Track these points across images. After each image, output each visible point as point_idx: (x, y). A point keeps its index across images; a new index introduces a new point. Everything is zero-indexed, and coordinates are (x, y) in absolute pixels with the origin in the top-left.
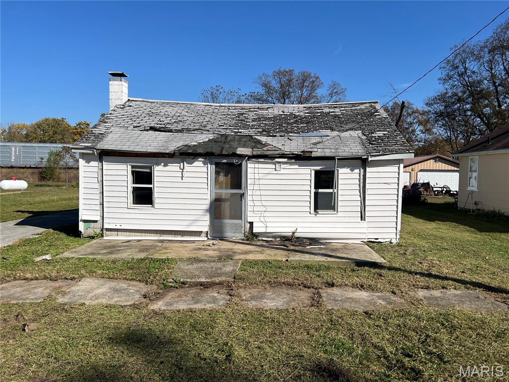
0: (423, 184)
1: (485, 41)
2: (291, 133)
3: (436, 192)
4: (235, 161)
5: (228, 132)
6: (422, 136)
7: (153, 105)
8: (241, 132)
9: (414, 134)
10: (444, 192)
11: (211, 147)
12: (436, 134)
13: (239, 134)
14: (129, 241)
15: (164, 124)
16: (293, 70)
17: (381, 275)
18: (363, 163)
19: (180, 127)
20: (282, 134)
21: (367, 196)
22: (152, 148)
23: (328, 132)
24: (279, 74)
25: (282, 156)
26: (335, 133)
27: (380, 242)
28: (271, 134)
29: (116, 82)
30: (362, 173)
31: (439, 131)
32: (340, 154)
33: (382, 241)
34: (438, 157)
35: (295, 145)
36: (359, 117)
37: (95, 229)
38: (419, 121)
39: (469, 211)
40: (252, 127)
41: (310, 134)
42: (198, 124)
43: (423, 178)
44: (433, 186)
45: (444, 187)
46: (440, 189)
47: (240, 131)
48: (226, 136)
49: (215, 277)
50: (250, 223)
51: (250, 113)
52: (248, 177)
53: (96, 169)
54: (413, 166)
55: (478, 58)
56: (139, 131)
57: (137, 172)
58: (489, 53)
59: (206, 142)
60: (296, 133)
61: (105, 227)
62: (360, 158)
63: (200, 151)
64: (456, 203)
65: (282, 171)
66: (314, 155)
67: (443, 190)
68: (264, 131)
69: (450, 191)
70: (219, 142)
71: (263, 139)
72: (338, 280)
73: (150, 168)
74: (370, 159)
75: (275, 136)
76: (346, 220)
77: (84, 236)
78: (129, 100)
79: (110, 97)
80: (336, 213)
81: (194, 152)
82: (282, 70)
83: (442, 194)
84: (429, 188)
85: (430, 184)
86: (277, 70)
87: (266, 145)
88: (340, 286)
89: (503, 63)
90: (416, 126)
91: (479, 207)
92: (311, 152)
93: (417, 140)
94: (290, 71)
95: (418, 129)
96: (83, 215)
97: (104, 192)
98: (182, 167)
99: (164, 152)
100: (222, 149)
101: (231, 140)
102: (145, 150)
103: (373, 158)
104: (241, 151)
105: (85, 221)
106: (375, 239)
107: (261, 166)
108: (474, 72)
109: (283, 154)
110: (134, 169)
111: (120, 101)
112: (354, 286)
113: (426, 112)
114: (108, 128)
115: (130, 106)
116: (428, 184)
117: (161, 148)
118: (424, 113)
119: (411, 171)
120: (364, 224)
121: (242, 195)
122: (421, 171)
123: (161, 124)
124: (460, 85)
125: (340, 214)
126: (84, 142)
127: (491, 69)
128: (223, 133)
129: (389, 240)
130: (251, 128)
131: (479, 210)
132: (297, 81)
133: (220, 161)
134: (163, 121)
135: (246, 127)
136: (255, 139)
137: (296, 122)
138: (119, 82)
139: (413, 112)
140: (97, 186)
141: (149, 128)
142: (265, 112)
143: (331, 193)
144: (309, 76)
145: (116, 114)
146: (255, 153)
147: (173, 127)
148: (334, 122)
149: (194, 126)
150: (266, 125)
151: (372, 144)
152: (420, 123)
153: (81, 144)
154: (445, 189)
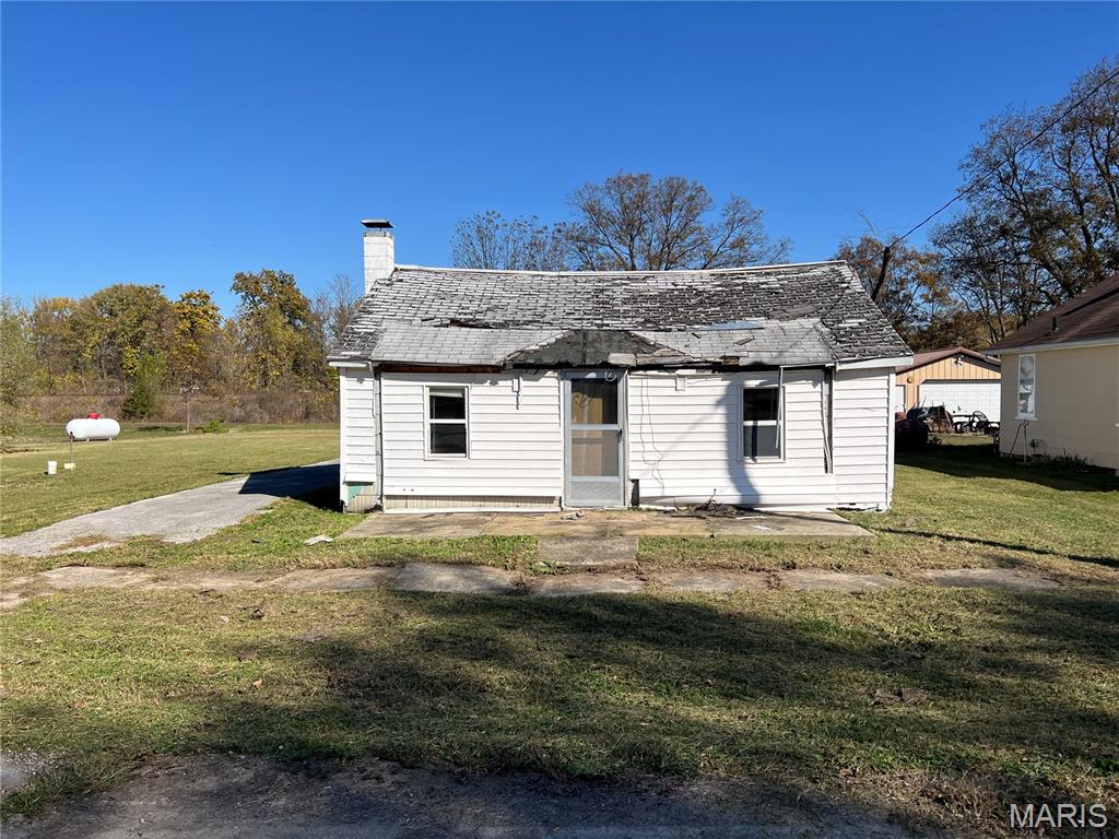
0: (932, 410)
1: (1055, 108)
2: (698, 323)
3: (959, 426)
4: (607, 375)
5: (586, 325)
6: (927, 308)
7: (440, 277)
8: (608, 325)
9: (910, 305)
10: (974, 425)
11: (564, 353)
12: (956, 302)
13: (605, 328)
14: (432, 515)
15: (471, 314)
16: (648, 175)
17: (867, 552)
18: (827, 374)
19: (500, 319)
20: (682, 326)
21: (834, 431)
22: (466, 357)
23: (761, 321)
24: (620, 183)
25: (688, 365)
26: (774, 323)
27: (858, 510)
28: (662, 327)
29: (376, 239)
30: (826, 391)
31: (962, 297)
32: (788, 360)
33: (862, 507)
34: (961, 353)
35: (707, 345)
36: (813, 291)
37: (368, 498)
38: (918, 276)
39: (1021, 458)
40: (625, 315)
41: (729, 325)
42: (529, 312)
43: (931, 397)
44: (952, 414)
45: (974, 415)
46: (967, 419)
47: (605, 322)
48: (585, 333)
49: (607, 558)
50: (633, 481)
51: (615, 289)
52: (629, 403)
53: (370, 395)
54: (911, 373)
55: (1040, 143)
56: (432, 328)
57: (438, 398)
58: (1064, 131)
59: (552, 344)
60: (704, 324)
61: (385, 493)
62: (822, 367)
63: (547, 360)
64: (996, 446)
65: (689, 391)
66: (743, 362)
67: (973, 421)
68: (647, 321)
69: (988, 423)
70: (575, 344)
71: (650, 336)
72: (800, 560)
73: (462, 390)
74: (839, 368)
75: (670, 330)
76: (800, 472)
77: (349, 509)
78: (396, 270)
79: (366, 266)
80: (782, 460)
81: (538, 363)
82: (624, 175)
83: (971, 430)
84: (945, 417)
85: (947, 409)
86: (613, 176)
87: (656, 347)
88: (806, 567)
89: (1094, 153)
90: (912, 287)
91: (1040, 451)
92: (738, 358)
93: (916, 317)
94: (642, 176)
95: (918, 293)
96: (346, 474)
97: (383, 433)
98: (516, 389)
99: (488, 363)
100: (584, 355)
101: (594, 341)
102: (456, 362)
103: (845, 367)
104: (617, 358)
105: (351, 484)
106: (851, 504)
107: (652, 382)
108: (1031, 174)
109: (689, 362)
110: (433, 394)
111: (383, 271)
112: (828, 567)
113: (932, 257)
114: (377, 324)
115: (401, 281)
116: (942, 409)
117: (482, 357)
118: (928, 260)
119: (905, 383)
120: (831, 479)
121: (620, 433)
122: (927, 382)
123: (465, 314)
124: (1004, 200)
125: (788, 463)
126: (346, 350)
127: (1069, 165)
128: (578, 327)
129: (875, 505)
130: (624, 317)
131: (1039, 456)
132: (657, 196)
133: (581, 377)
134: (468, 308)
135: (615, 315)
136: (636, 336)
137: (701, 303)
138: (381, 239)
139: (905, 259)
140: (371, 423)
141: (449, 322)
142: (641, 286)
143: (774, 428)
144: (682, 186)
145: (381, 297)
146: (641, 361)
147: (488, 318)
148: (770, 301)
149: (524, 316)
150: (648, 309)
151: (840, 342)
152: (922, 280)
153: (343, 353)
154: (976, 419)
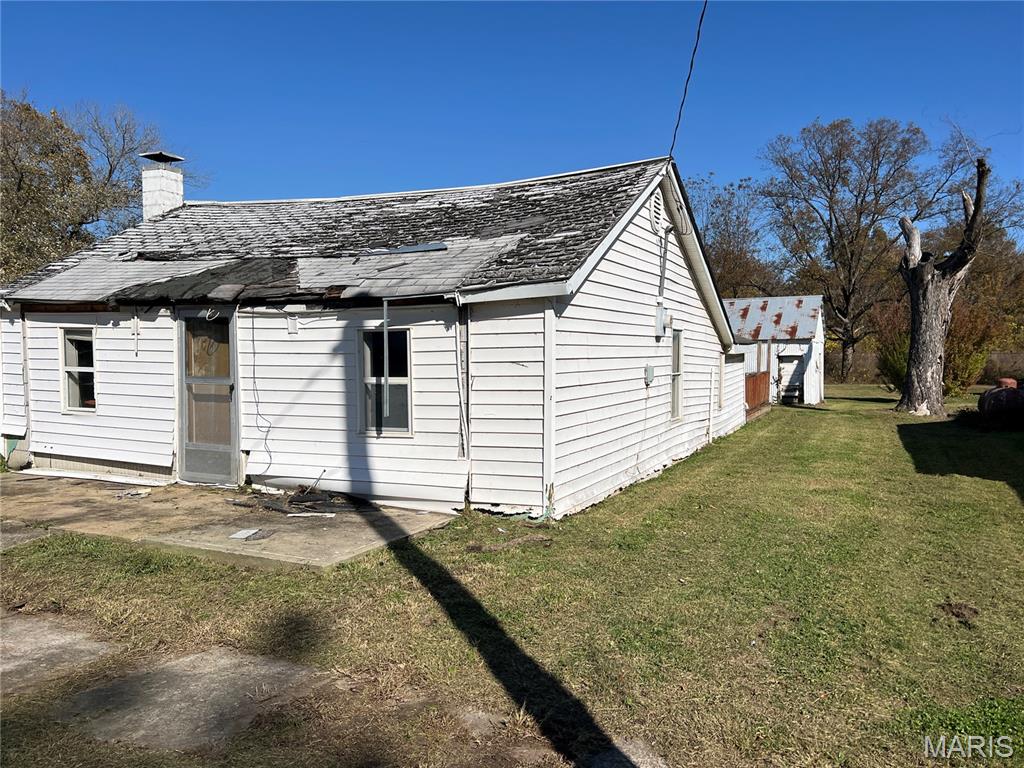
7: (222, 210)
13: (279, 255)
16: (848, 121)
21: (472, 394)
25: (295, 299)
27: (503, 514)
28: (336, 252)
29: (152, 173)
30: (461, 336)
33: (507, 510)
37: (23, 454)
50: (245, 452)
52: (239, 350)
56: (119, 263)
61: (31, 450)
65: (302, 335)
66: (346, 294)
74: (460, 299)
77: (9, 465)
80: (409, 434)
81: (146, 299)
92: (344, 288)
96: (5, 425)
98: (134, 331)
100: (193, 287)
103: (470, 299)
104: (219, 291)
105: (8, 437)
106: (493, 505)
107: (260, 322)
111: (158, 208)
120: (469, 465)
121: (231, 391)
123: (177, 246)
125: (418, 439)
128: (253, 254)
129: (526, 510)
133: (192, 316)
138: (156, 173)
141: (137, 255)
144: (894, 129)
146: (244, 295)
